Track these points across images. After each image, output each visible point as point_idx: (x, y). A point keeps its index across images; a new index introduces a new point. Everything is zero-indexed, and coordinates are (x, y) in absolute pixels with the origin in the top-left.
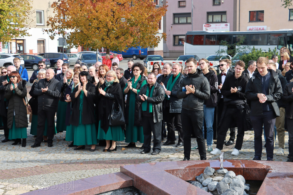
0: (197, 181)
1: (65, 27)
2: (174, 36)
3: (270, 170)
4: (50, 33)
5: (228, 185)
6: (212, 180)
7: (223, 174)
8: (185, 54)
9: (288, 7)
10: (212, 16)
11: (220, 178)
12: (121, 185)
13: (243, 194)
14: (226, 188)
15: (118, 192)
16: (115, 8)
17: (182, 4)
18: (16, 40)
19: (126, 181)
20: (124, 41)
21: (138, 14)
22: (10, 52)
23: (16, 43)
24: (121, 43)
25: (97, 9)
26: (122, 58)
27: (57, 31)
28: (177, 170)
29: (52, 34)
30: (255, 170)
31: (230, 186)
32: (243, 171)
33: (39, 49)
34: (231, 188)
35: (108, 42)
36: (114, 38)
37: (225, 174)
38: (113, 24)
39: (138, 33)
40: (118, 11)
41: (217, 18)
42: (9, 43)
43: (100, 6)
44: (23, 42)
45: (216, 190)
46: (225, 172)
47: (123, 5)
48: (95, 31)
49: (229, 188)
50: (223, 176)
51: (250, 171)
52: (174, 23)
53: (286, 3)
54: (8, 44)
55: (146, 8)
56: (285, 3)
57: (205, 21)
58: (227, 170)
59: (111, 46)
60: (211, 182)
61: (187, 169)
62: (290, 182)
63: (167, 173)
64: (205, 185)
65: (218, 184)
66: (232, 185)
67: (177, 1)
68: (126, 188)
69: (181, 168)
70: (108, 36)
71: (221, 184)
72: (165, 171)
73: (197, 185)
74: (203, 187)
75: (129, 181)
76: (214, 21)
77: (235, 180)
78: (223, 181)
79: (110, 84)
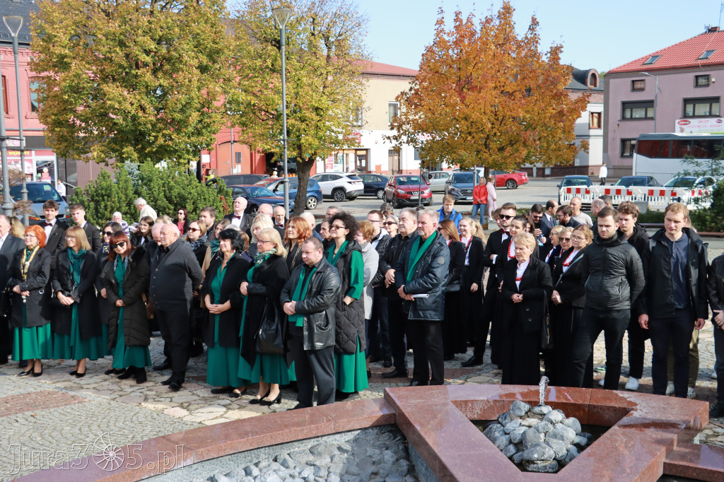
0: (499, 423)
1: (419, 132)
2: (624, 141)
3: (631, 412)
4: (394, 142)
5: (542, 434)
6: (520, 424)
7: (541, 415)
8: (634, 174)
10: (692, 106)
11: (533, 421)
12: (373, 421)
14: (536, 440)
15: (370, 432)
16: (497, 100)
17: (638, 85)
18: (356, 150)
19: (383, 415)
20: (511, 154)
21: (536, 109)
22: (345, 171)
23: (356, 155)
24: (505, 158)
25: (467, 101)
26: (526, 179)
27: (404, 138)
28: (472, 401)
29: (397, 143)
30: (608, 410)
31: (547, 436)
33: (391, 163)
34: (547, 440)
35: (486, 155)
36: (497, 150)
37: (544, 415)
38: (494, 126)
39: (535, 140)
40: (502, 105)
41: (702, 109)
42: (345, 155)
43: (471, 97)
44: (367, 153)
45: (520, 442)
46: (545, 412)
47: (511, 94)
48: (467, 138)
49: (542, 441)
51: (599, 410)
52: (624, 118)
54: (343, 156)
55: (552, 99)
57: (680, 113)
58: (550, 408)
59: (491, 162)
60: (516, 427)
61: (491, 401)
62: (651, 437)
63: (452, 406)
64: (508, 432)
65: (524, 433)
66: (549, 436)
67: (628, 81)
68: (384, 426)
69: (482, 398)
70: (486, 146)
71: (531, 432)
72: (452, 402)
73: (496, 430)
74: (506, 434)
75: (389, 415)
76: (696, 114)
77: (559, 426)
78: (535, 428)
79: (262, 260)
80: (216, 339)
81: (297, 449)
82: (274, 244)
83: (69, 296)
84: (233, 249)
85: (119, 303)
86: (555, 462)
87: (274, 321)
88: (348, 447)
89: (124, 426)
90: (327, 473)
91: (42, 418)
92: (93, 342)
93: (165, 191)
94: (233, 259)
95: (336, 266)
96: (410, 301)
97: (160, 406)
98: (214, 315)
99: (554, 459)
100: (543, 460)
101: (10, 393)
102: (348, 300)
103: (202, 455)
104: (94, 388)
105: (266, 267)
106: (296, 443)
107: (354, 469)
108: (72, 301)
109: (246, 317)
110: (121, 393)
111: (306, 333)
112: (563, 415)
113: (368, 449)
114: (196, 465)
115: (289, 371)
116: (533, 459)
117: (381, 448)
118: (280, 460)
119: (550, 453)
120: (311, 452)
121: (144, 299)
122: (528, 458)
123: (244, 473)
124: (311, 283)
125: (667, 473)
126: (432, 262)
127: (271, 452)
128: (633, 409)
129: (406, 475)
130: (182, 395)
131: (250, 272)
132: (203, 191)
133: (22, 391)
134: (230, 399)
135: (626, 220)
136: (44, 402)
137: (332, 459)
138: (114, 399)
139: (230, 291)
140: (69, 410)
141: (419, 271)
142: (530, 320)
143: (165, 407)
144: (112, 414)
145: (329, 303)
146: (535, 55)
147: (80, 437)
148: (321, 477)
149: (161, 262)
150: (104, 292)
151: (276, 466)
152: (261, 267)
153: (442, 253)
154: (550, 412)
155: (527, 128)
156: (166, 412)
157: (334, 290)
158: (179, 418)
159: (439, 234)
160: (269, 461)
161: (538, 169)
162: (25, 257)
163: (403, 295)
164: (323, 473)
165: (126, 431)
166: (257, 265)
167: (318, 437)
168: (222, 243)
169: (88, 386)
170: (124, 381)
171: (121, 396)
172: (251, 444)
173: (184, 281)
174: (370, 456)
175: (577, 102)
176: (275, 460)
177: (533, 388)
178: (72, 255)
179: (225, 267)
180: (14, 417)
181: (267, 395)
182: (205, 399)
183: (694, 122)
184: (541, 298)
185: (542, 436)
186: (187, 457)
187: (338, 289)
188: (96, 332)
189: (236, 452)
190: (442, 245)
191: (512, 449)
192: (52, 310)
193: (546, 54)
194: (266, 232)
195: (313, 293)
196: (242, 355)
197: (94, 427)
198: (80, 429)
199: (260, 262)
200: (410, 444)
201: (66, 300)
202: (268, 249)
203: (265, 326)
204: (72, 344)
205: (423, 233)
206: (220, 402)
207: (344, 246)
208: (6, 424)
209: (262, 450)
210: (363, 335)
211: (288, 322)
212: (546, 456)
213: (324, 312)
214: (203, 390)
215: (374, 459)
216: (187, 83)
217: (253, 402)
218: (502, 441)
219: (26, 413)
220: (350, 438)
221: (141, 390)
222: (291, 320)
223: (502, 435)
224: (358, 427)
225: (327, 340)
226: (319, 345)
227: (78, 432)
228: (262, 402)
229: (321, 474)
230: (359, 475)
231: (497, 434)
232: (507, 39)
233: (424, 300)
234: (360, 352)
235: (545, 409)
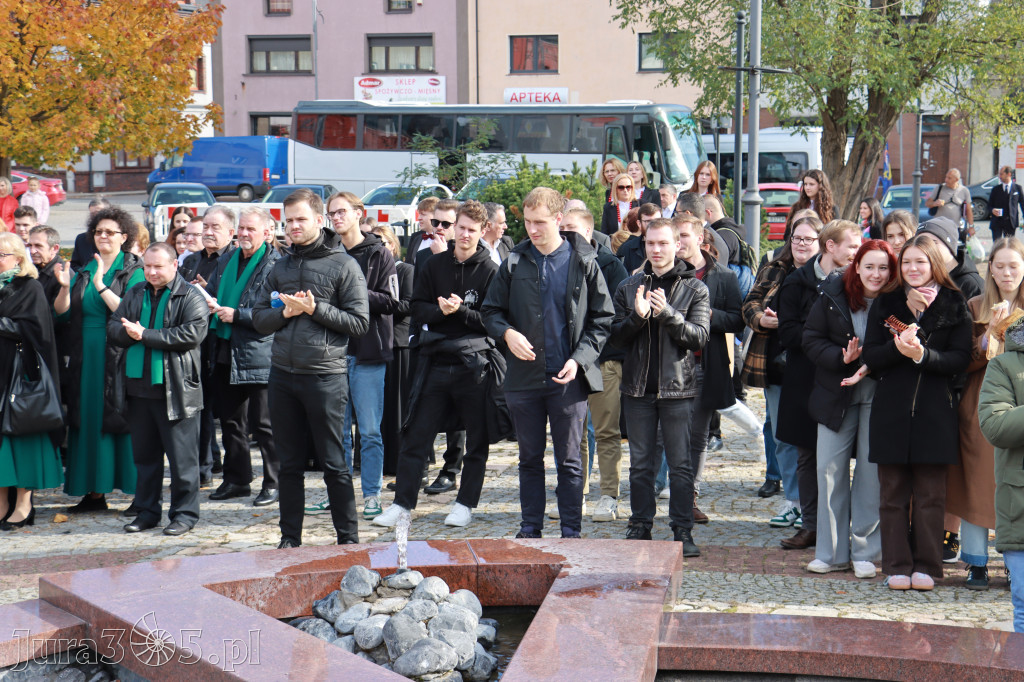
0: (318, 616)
2: (254, 118)
3: (563, 570)
5: (422, 624)
6: (370, 611)
7: (406, 589)
9: (630, 25)
10: (383, 49)
11: (396, 602)
13: (472, 652)
14: (415, 635)
16: (26, 9)
17: (278, 4)
19: (58, 631)
20: (65, 130)
21: (113, 32)
24: (51, 137)
26: (60, 195)
28: (248, 583)
30: (515, 571)
31: (431, 627)
32: (477, 577)
34: (432, 634)
36: (28, 120)
37: (413, 588)
38: (19, 66)
39: (115, 100)
41: (403, 56)
45: (381, 645)
46: (415, 583)
49: (425, 636)
50: (407, 594)
51: (498, 574)
52: (252, 72)
53: (626, 12)
55: (143, 12)
56: (620, 11)
57: (362, 66)
58: (422, 576)
59: (17, 146)
60: (364, 618)
61: (283, 578)
62: (624, 606)
63: (211, 595)
64: (345, 630)
65: (386, 626)
66: (433, 627)
69: (264, 575)
71: (400, 622)
72: (206, 586)
73: (318, 631)
74: (342, 634)
75: (72, 629)
76: (392, 67)
77: (447, 606)
78: (404, 613)
86: (458, 674)
99: (456, 669)
100: (438, 672)
112: (447, 587)
116: (420, 671)
119: (449, 657)
122: (408, 672)
125: (665, 667)
128: (562, 566)
154: (422, 582)
161: (77, 174)
183: (388, 81)
212: (443, 663)
223: (334, 638)
235: (415, 578)
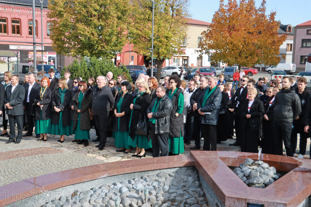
0: (240, 167)
1: (211, 49)
2: (302, 57)
4: (200, 53)
6: (249, 168)
7: (258, 165)
8: (306, 71)
11: (255, 167)
12: (185, 164)
13: (269, 180)
14: (256, 175)
15: (183, 169)
16: (245, 36)
17: (310, 32)
18: (183, 57)
19: (189, 162)
20: (251, 60)
21: (263, 40)
22: (178, 65)
23: (183, 59)
24: (248, 61)
25: (232, 36)
26: (257, 72)
27: (204, 51)
28: (228, 158)
29: (201, 53)
30: (289, 164)
32: (280, 164)
33: (198, 63)
35: (239, 60)
36: (244, 57)
37: (260, 165)
39: (261, 54)
42: (178, 59)
43: (234, 34)
44: (188, 58)
45: (249, 176)
46: (260, 163)
47: (252, 33)
48: (231, 52)
51: (285, 164)
52: (302, 47)
54: (177, 59)
55: (270, 36)
58: (263, 162)
59: (241, 63)
60: (247, 169)
61: (236, 158)
62: (308, 176)
63: (219, 159)
64: (243, 171)
65: (251, 172)
66: (262, 174)
67: (305, 30)
68: (189, 166)
69: (232, 157)
70: (240, 56)
71: (253, 172)
72: (219, 158)
73: (238, 170)
74: (242, 172)
75: (191, 162)
77: (266, 170)
78: (256, 170)
79: (140, 95)
80: (119, 128)
81: (151, 174)
82: (145, 88)
83: (59, 108)
84: (127, 90)
85: (79, 111)
86: (264, 185)
87: (144, 121)
88: (173, 174)
89: (79, 162)
90: (163, 185)
91: (45, 157)
92: (68, 128)
93: (100, 69)
94: (127, 94)
95: (172, 99)
96: (203, 115)
97: (94, 155)
98: (118, 118)
99: (263, 184)
100: (258, 184)
101: (33, 147)
102: (177, 115)
103: (110, 173)
104: (67, 147)
105: (142, 98)
106: (151, 172)
107: (175, 184)
108: (60, 110)
109: (132, 119)
110: (78, 150)
111: (156, 126)
112: (269, 165)
113: (182, 176)
114: (108, 178)
115: (149, 143)
116: (254, 183)
117: (188, 176)
118: (144, 178)
119: (261, 181)
120: (157, 176)
121: (90, 110)
122: (252, 182)
123: (128, 182)
124: (160, 105)
126: (213, 99)
127: (140, 174)
128: (300, 165)
129: (198, 187)
130: (104, 152)
131: (135, 100)
132: (116, 70)
133: (38, 146)
134: (124, 154)
135: (301, 85)
136: (47, 151)
137: (166, 179)
138: (75, 152)
139: (125, 107)
140: (56, 155)
141: (208, 103)
142: (254, 126)
143: (96, 156)
144: (74, 157)
145: (167, 114)
146: (263, 16)
147: (61, 165)
148: (161, 186)
149: (98, 94)
150: (72, 107)
151: (142, 180)
152: (139, 98)
153: (218, 95)
154: (262, 163)
155: (258, 48)
156: (96, 158)
157: (169, 108)
158: (102, 160)
159: (218, 87)
160: (139, 178)
161: (262, 68)
162: (42, 90)
163: (200, 112)
164: (162, 184)
165: (80, 164)
166: (138, 97)
167: (160, 169)
168: (122, 87)
169: (65, 146)
170: (80, 145)
171: (78, 151)
172: (131, 170)
173: (107, 103)
174: (183, 179)
175: (281, 37)
176: (142, 178)
177: (255, 154)
178: (61, 91)
179: (123, 97)
180: (34, 156)
181: (140, 153)
182: (113, 154)
184: (259, 116)
185: (259, 173)
186: (104, 174)
187: (171, 108)
188: (69, 124)
189: (125, 173)
190: (218, 92)
191: (245, 178)
192: (51, 114)
193: (268, 16)
194: (142, 83)
195: (160, 109)
196: (129, 135)
197: (67, 162)
198: (61, 163)
199: (139, 95)
200: (200, 175)
201: (57, 110)
202: (143, 90)
203: (139, 123)
204: (59, 128)
205: (210, 87)
206: (119, 155)
207: (176, 91)
208: (31, 159)
209: (136, 173)
210: (183, 129)
211: (149, 121)
212: (260, 182)
213: (165, 118)
214: (112, 150)
215: (184, 180)
216: (112, 24)
217: (134, 156)
218: (241, 175)
219: (39, 155)
220: (174, 171)
221: (87, 149)
222: (150, 120)
223: (241, 172)
224: (178, 166)
225: (165, 130)
226: (162, 132)
227: (60, 163)
228: (137, 156)
229: (161, 185)
230: (177, 186)
231: (238, 172)
232: (252, 8)
233: (209, 116)
234: (181, 136)
235: (260, 162)
